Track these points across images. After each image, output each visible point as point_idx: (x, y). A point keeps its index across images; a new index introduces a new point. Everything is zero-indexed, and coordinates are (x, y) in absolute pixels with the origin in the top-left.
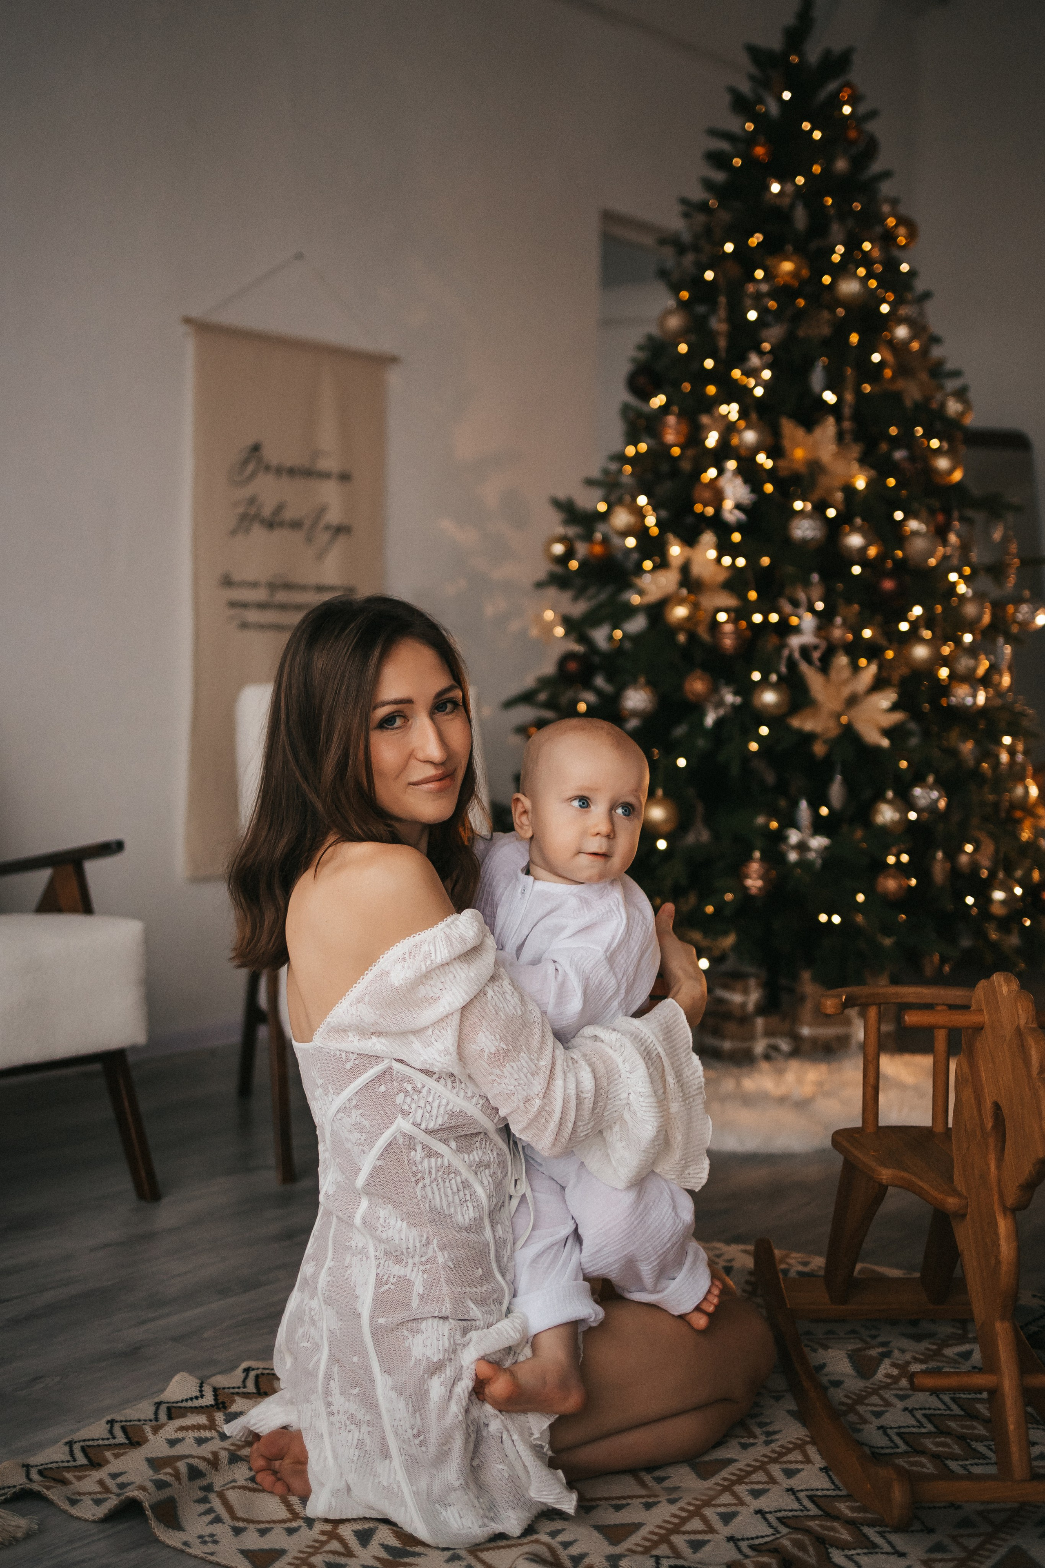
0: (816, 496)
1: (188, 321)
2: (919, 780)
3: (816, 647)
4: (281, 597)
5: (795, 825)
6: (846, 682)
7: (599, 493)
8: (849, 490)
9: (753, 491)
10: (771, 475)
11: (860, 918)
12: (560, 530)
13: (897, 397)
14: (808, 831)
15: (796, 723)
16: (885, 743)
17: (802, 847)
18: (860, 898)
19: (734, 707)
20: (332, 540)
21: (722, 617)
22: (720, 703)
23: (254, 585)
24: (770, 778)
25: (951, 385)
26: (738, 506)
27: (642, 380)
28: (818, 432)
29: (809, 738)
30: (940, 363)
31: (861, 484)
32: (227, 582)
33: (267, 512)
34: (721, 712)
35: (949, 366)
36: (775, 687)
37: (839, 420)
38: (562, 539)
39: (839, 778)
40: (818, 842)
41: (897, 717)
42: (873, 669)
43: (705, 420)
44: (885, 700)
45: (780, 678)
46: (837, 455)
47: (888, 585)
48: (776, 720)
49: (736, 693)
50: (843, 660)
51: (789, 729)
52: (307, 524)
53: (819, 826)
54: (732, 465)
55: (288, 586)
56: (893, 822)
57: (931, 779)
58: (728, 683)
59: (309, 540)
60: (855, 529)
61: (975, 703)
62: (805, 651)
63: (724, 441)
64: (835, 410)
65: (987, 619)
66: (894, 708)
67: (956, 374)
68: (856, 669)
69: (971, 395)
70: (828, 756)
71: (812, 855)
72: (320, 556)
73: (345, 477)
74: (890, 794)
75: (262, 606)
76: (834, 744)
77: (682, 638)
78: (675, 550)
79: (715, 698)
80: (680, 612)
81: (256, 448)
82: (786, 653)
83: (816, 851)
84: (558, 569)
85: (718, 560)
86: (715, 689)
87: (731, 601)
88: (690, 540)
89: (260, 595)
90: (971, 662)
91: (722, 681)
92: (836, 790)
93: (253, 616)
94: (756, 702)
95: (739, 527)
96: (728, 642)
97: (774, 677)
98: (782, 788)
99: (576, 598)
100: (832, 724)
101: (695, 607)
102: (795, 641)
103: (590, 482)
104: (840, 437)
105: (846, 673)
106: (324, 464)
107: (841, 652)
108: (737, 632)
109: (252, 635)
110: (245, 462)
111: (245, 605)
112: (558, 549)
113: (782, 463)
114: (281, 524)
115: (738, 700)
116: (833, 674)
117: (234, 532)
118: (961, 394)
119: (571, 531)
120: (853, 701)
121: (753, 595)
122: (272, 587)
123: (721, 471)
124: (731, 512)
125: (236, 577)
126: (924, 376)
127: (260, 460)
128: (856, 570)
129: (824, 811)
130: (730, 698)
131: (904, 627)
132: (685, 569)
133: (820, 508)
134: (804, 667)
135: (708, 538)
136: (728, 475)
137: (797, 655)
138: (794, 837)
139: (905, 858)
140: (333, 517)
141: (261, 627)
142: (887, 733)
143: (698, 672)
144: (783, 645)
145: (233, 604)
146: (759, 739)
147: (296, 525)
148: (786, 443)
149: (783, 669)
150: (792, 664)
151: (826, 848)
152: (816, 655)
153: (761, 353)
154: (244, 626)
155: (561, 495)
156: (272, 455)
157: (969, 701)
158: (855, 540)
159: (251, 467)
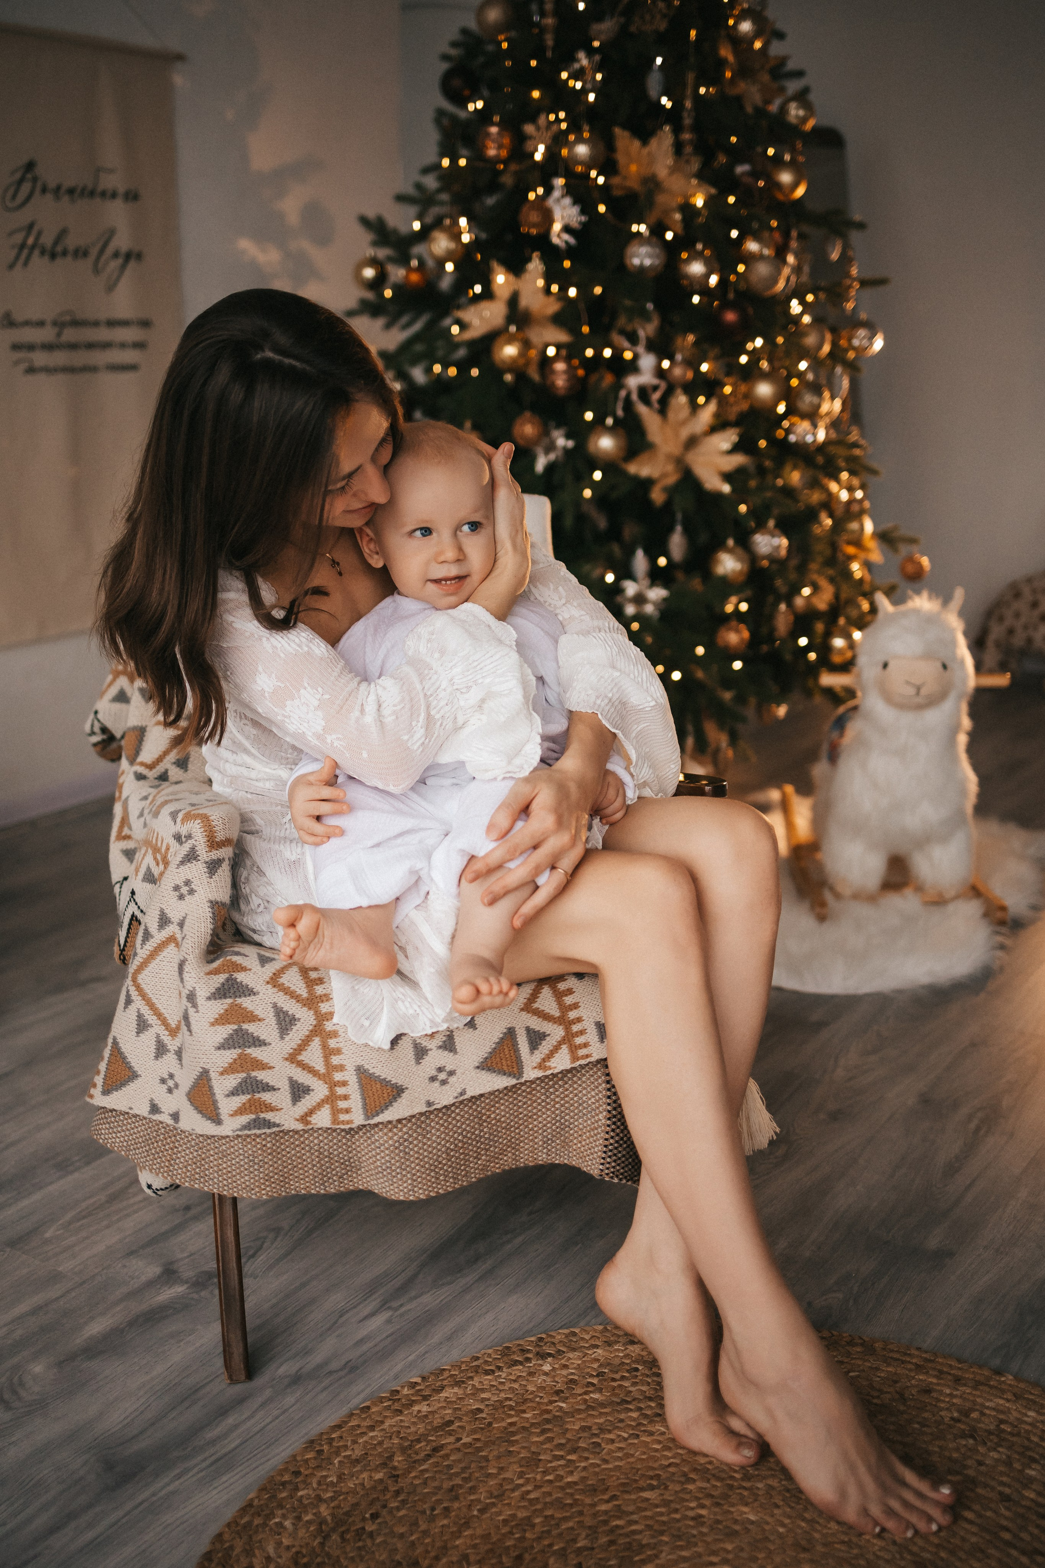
0: (653, 218)
2: (761, 526)
3: (655, 388)
4: (70, 335)
5: (631, 576)
6: (684, 423)
7: (413, 210)
8: (687, 209)
9: (583, 212)
10: (605, 193)
11: (700, 674)
12: (370, 252)
13: (738, 100)
14: (646, 582)
15: (632, 468)
16: (726, 488)
17: (640, 599)
18: (700, 650)
19: (566, 450)
20: (123, 267)
21: (551, 351)
22: (550, 447)
23: (41, 324)
24: (602, 523)
25: (793, 86)
26: (567, 229)
27: (457, 82)
28: (654, 143)
29: (647, 484)
30: (782, 61)
31: (699, 202)
32: (9, 322)
33: (47, 240)
34: (552, 456)
35: (791, 65)
36: (611, 430)
37: (677, 130)
38: (373, 262)
39: (679, 528)
40: (657, 594)
41: (739, 459)
42: (712, 407)
43: (529, 129)
44: (725, 440)
45: (617, 421)
46: (673, 170)
47: (730, 317)
48: (610, 467)
49: (568, 436)
50: (681, 399)
51: (624, 474)
52: (94, 252)
53: (656, 576)
54: (560, 182)
55: (76, 323)
56: (734, 571)
57: (771, 523)
58: (558, 426)
59: (96, 271)
60: (696, 256)
61: (815, 441)
62: (644, 393)
63: (551, 154)
64: (673, 117)
65: (826, 348)
66: (736, 449)
67: (799, 74)
68: (695, 407)
69: (812, 97)
70: (668, 504)
71: (649, 609)
72: (110, 288)
73: (132, 196)
74: (731, 542)
75: (49, 347)
76: (672, 491)
77: (508, 377)
78: (500, 278)
79: (546, 441)
80: (510, 351)
81: (30, 166)
82: (623, 393)
83: (655, 604)
84: (369, 295)
85: (547, 291)
86: (546, 432)
87: (563, 337)
88: (516, 268)
89: (46, 334)
90: (815, 400)
91: (552, 424)
92: (677, 542)
93: (40, 358)
94: (591, 448)
95: (570, 252)
96: (560, 382)
97: (610, 421)
98: (614, 533)
99: (388, 326)
100: (670, 468)
101: (526, 344)
102: (633, 382)
103: (401, 198)
104: (678, 148)
105: (685, 412)
106: (109, 182)
107: (679, 391)
108: (571, 370)
109: (40, 380)
110: (18, 184)
111: (31, 347)
112: (369, 273)
113: (616, 181)
114: (65, 253)
115: (570, 444)
116: (671, 415)
117: (11, 266)
118: (802, 97)
119: (382, 253)
120: (692, 442)
121: (586, 329)
122: (60, 325)
123: (549, 190)
124: (559, 236)
125: (19, 317)
126: (766, 77)
127: (34, 180)
128: (696, 299)
129: (662, 561)
130: (561, 442)
131: (744, 359)
132: (513, 301)
133: (657, 231)
134: (642, 409)
135: (535, 265)
136: (557, 194)
137: (635, 397)
138: (631, 588)
139: (744, 607)
140: (122, 241)
141: (49, 370)
142: (727, 477)
143: (528, 414)
144: (619, 385)
145: (16, 347)
146: (593, 485)
147: (81, 253)
148: (621, 158)
149: (620, 413)
150: (628, 404)
151: (665, 600)
152: (656, 396)
153: (591, 52)
154: (31, 370)
155: (371, 214)
156: (48, 174)
157: (809, 439)
158: (697, 268)
159: (26, 188)
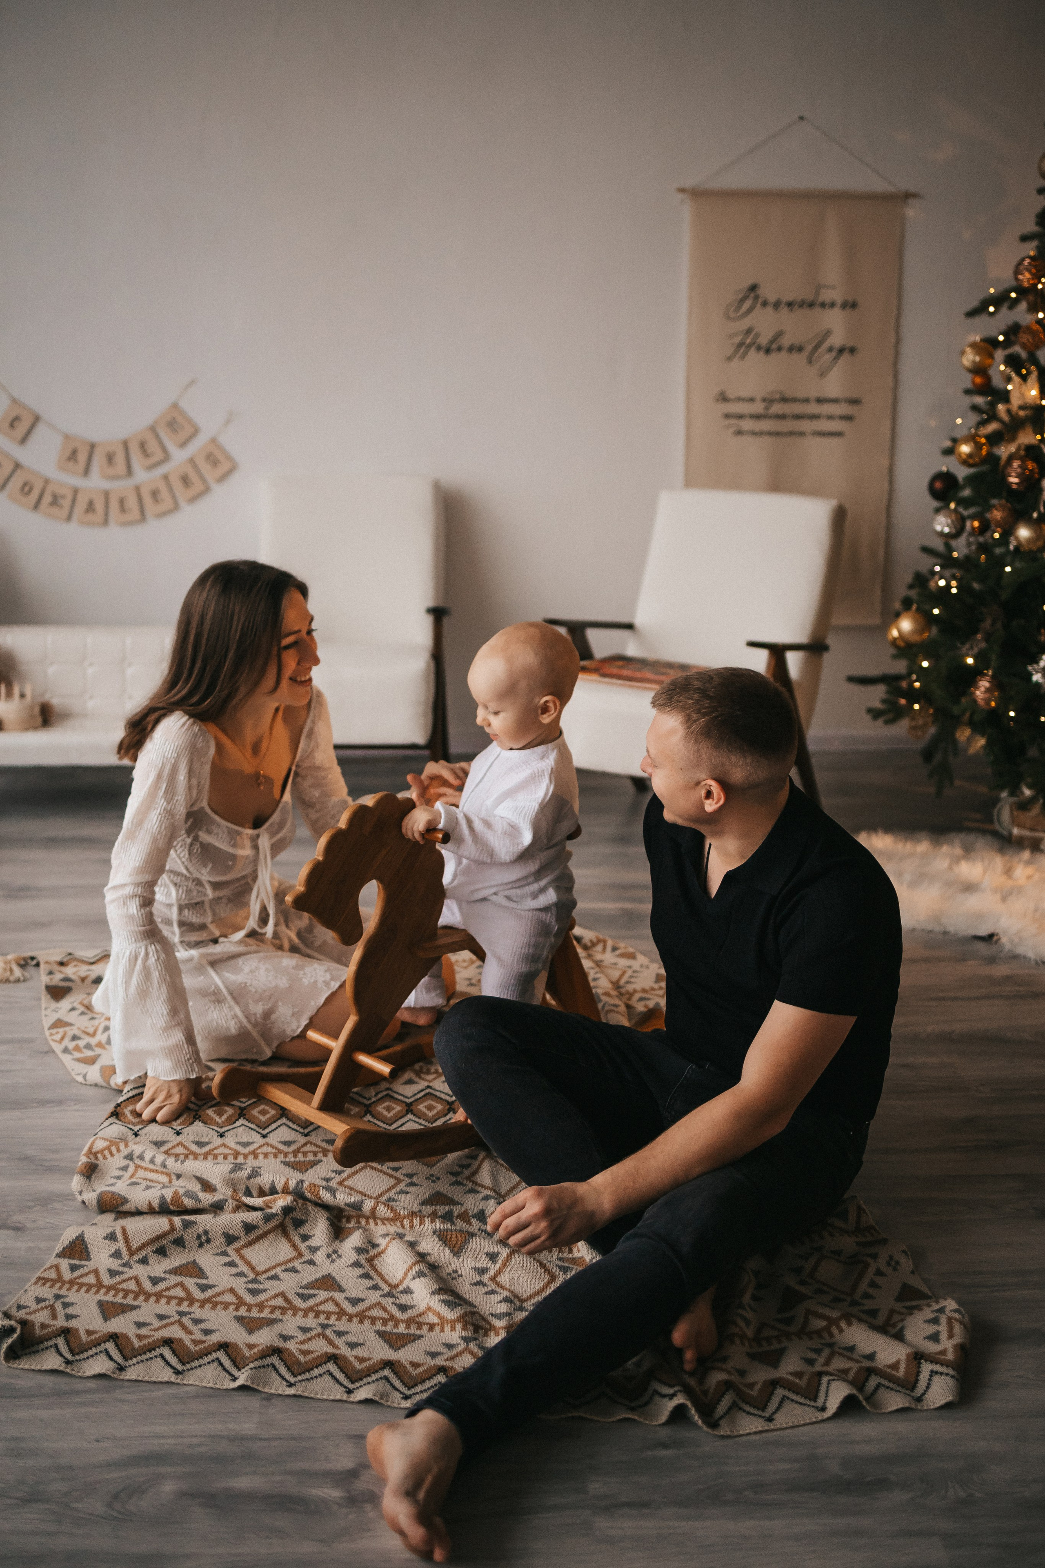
1: (682, 190)
4: (779, 408)
20: (836, 358)
23: (750, 400)
32: (723, 398)
33: (764, 341)
52: (809, 348)
55: (784, 400)
59: (810, 362)
72: (822, 375)
73: (850, 305)
75: (757, 417)
81: (753, 288)
89: (758, 408)
93: (747, 425)
106: (827, 296)
109: (747, 439)
110: (742, 301)
111: (741, 417)
114: (779, 349)
117: (729, 359)
122: (769, 401)
125: (730, 394)
127: (756, 297)
140: (837, 339)
141: (755, 434)
145: (727, 416)
147: (796, 349)
154: (739, 433)
156: (768, 292)
159: (748, 304)
